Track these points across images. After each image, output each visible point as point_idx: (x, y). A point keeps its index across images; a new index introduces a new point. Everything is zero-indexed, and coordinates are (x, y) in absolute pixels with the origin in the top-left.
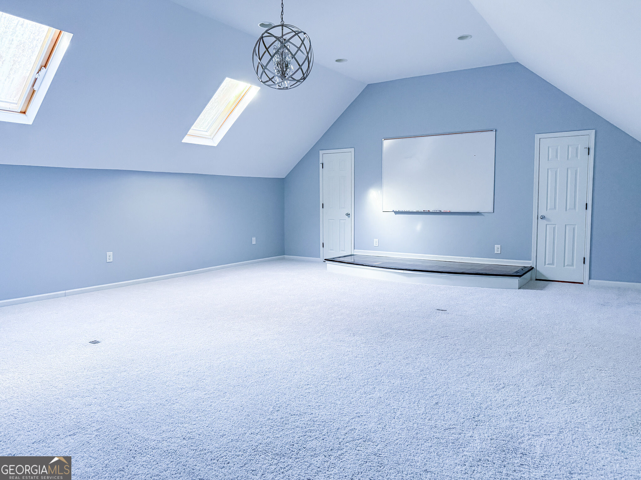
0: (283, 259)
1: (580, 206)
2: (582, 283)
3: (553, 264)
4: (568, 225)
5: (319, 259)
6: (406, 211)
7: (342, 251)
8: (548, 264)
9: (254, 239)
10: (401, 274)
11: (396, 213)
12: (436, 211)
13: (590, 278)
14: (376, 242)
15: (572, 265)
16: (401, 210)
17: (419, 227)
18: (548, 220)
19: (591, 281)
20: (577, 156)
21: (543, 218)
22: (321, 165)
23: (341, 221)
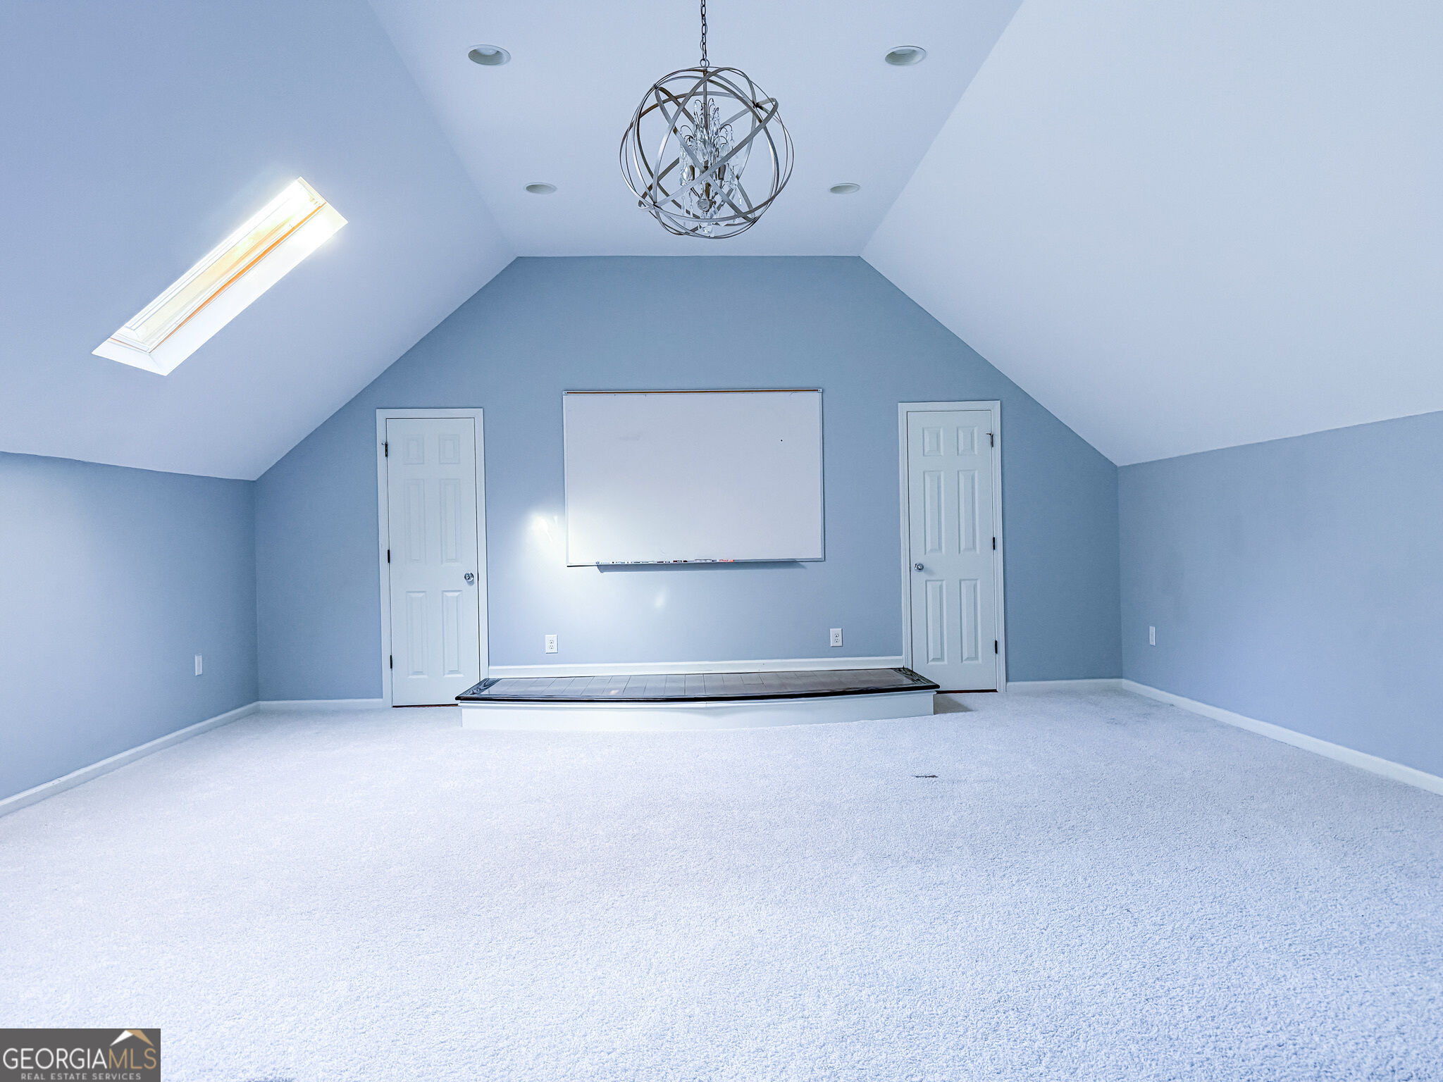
0: (256, 712)
1: (983, 543)
2: (995, 691)
3: (941, 659)
4: (964, 580)
5: (381, 700)
6: (630, 563)
7: (452, 672)
8: (934, 660)
9: (198, 660)
10: (693, 710)
11: (603, 568)
12: (704, 561)
13: (1007, 680)
14: (550, 642)
15: (976, 658)
16: (618, 560)
17: (660, 601)
18: (931, 572)
19: (1009, 684)
20: (972, 447)
21: (921, 568)
22: (381, 449)
23: (445, 593)
